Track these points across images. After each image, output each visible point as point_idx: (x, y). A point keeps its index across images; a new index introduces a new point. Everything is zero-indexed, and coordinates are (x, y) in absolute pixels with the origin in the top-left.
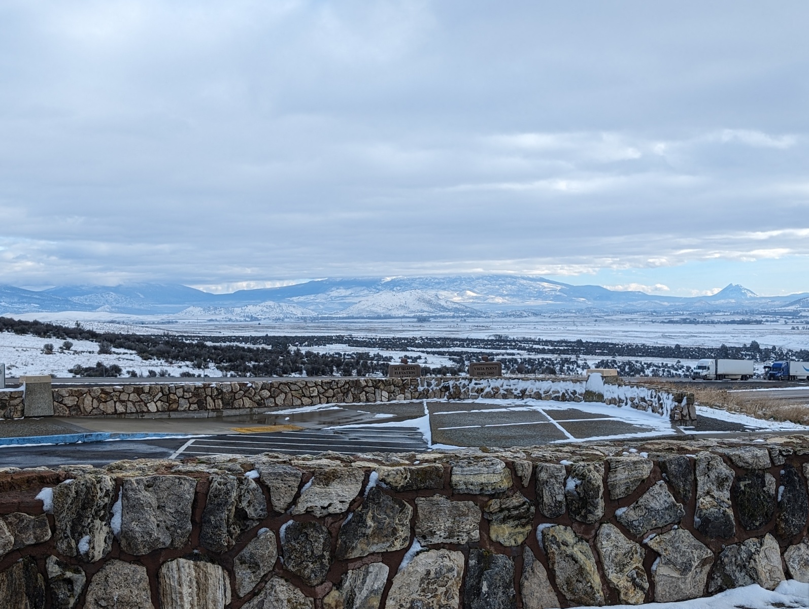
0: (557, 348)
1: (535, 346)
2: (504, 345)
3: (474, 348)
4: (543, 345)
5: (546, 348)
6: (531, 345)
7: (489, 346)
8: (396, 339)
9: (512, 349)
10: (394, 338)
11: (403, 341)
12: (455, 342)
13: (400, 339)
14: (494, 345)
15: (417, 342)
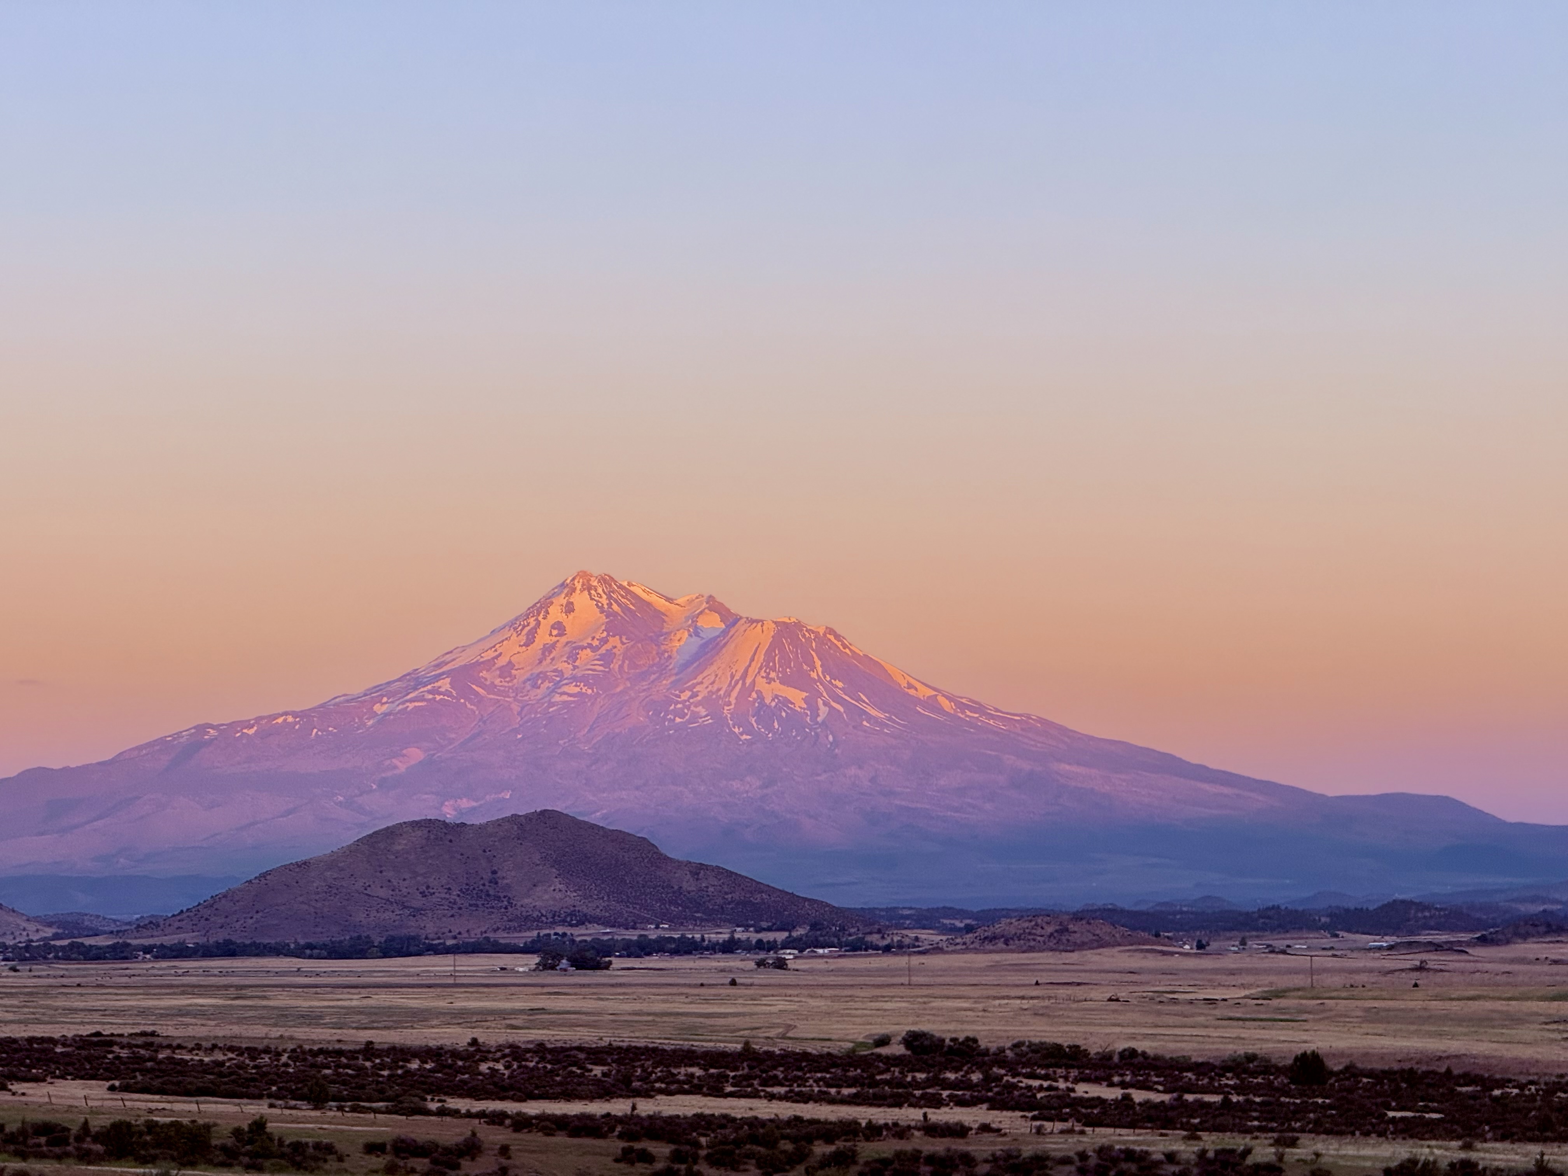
0: (1190, 1097)
1: (1083, 1090)
2: (928, 1083)
3: (771, 1097)
4: (1123, 1085)
5: (1139, 1096)
6: (1062, 1085)
7: (846, 1091)
8: (380, 1053)
9: (962, 1103)
10: (369, 1051)
11: (414, 1065)
12: (682, 1072)
13: (402, 1053)
14: (875, 1084)
15: (484, 1067)
